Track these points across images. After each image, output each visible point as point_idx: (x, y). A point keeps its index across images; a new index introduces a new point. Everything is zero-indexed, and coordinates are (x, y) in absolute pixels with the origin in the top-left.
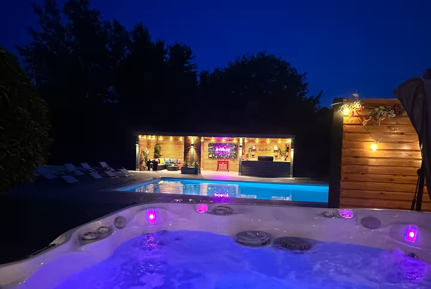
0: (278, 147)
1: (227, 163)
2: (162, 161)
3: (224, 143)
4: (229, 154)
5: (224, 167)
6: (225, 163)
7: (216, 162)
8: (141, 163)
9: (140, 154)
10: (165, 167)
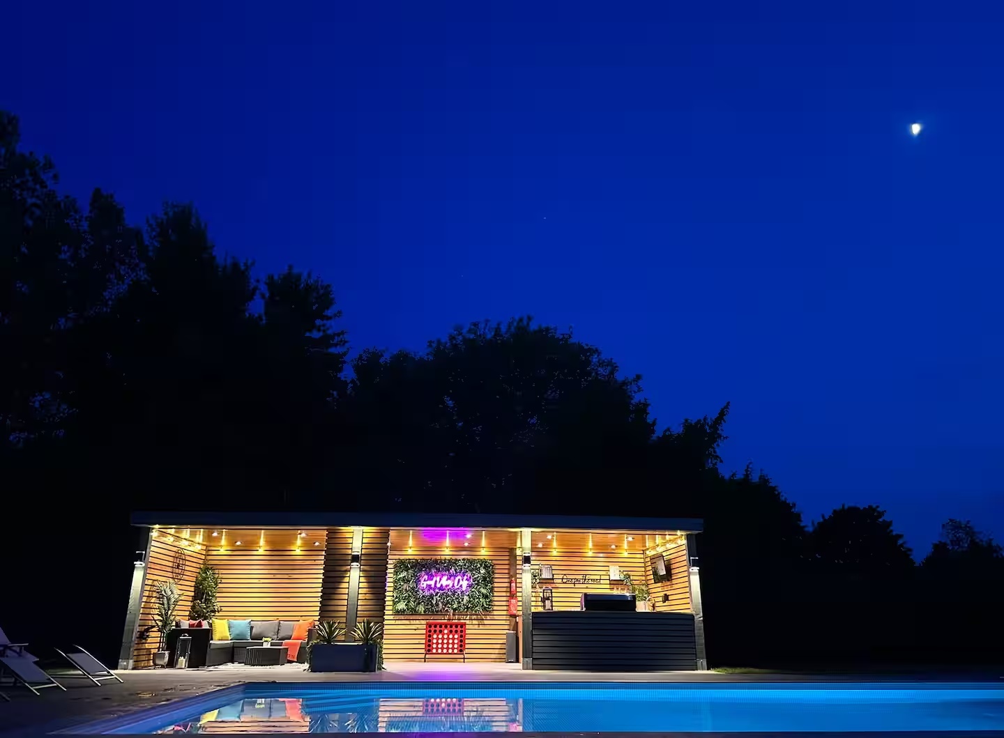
0: (622, 569)
1: (459, 629)
2: (222, 631)
3: (448, 557)
4: (466, 598)
5: (448, 643)
6: (454, 629)
7: (419, 627)
8: (143, 636)
9: (144, 599)
10: (231, 654)
